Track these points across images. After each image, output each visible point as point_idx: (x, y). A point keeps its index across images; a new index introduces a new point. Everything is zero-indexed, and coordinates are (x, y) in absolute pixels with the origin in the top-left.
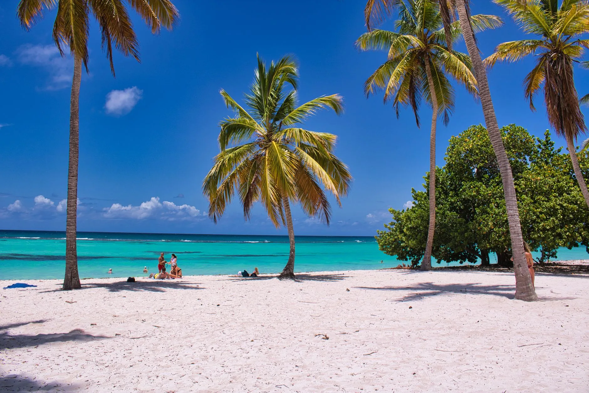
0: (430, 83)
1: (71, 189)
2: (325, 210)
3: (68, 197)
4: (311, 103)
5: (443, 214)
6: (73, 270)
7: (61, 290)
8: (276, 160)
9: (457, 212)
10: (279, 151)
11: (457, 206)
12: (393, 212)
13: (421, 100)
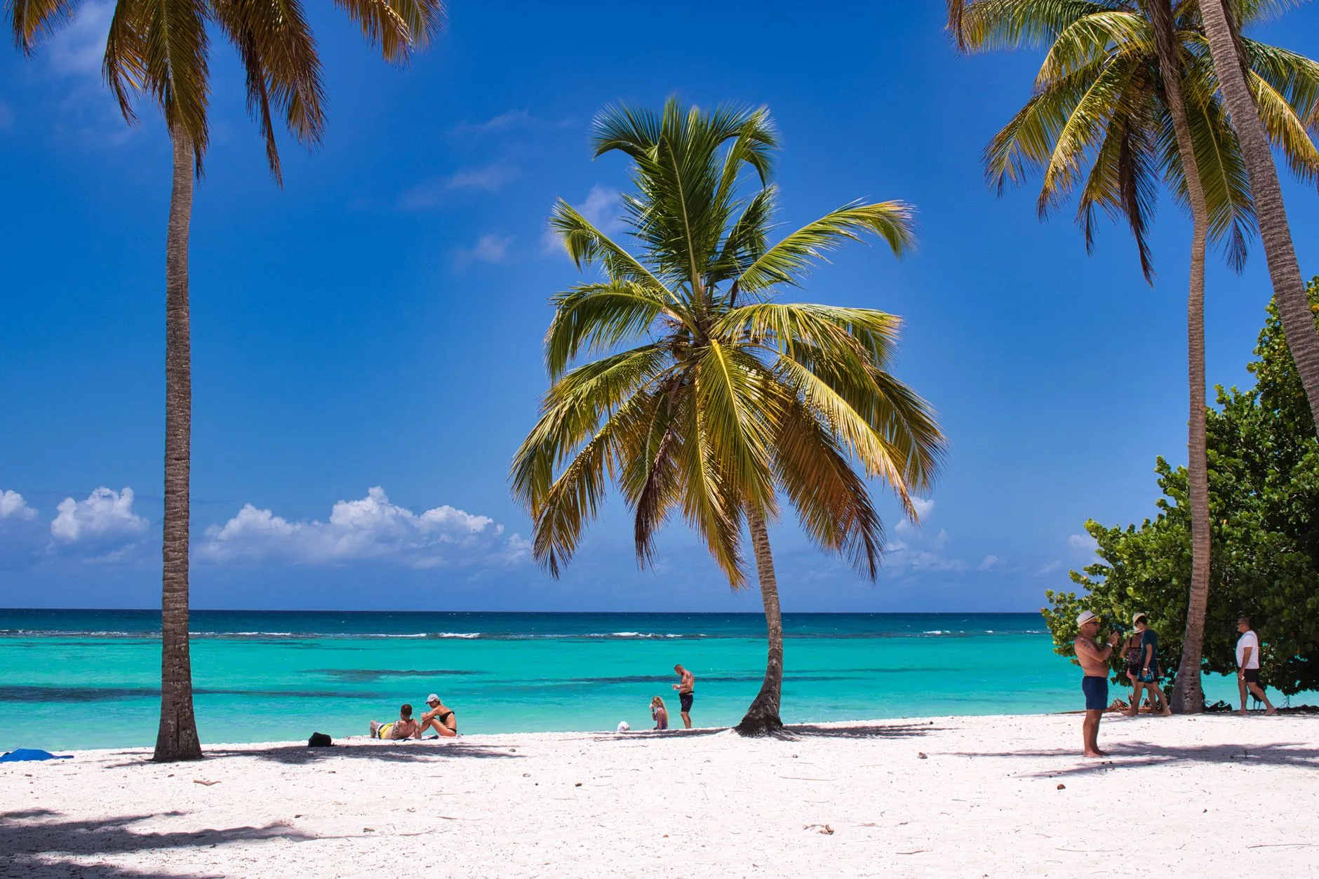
0: (1183, 148)
1: (174, 492)
2: (866, 536)
3: (166, 515)
4: (820, 227)
5: (1246, 539)
6: (181, 708)
7: (150, 761)
8: (721, 398)
9: (1290, 534)
10: (730, 372)
11: (1291, 513)
12: (1098, 531)
13: (1154, 199)
